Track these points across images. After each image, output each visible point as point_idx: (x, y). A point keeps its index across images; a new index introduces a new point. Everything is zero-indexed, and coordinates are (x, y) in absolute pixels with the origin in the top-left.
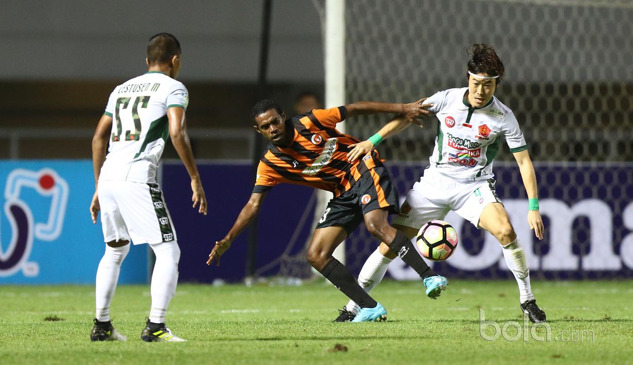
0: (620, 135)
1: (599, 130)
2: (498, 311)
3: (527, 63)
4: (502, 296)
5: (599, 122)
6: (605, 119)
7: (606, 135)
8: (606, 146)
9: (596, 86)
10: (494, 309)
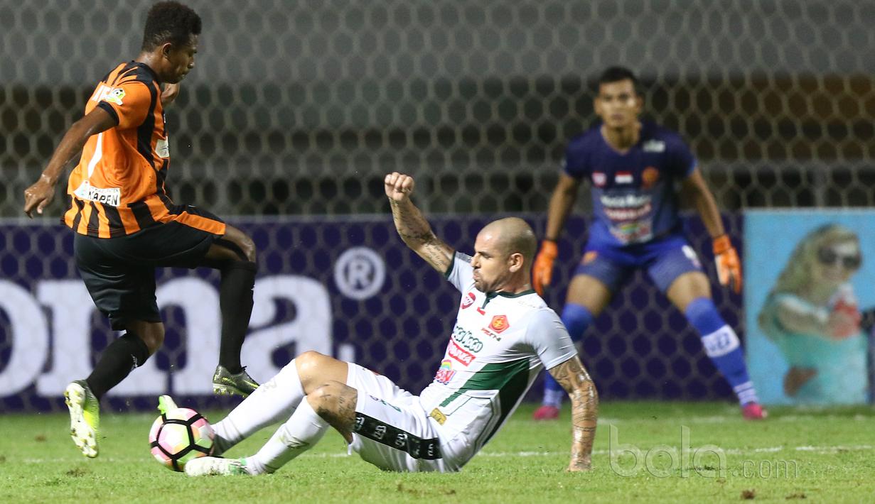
0: (232, 171)
1: (197, 163)
2: (33, 465)
3: (78, 53)
4: (40, 439)
5: (196, 150)
6: (207, 143)
7: (209, 172)
8: (210, 190)
9: (214, 89)
10: (27, 461)
